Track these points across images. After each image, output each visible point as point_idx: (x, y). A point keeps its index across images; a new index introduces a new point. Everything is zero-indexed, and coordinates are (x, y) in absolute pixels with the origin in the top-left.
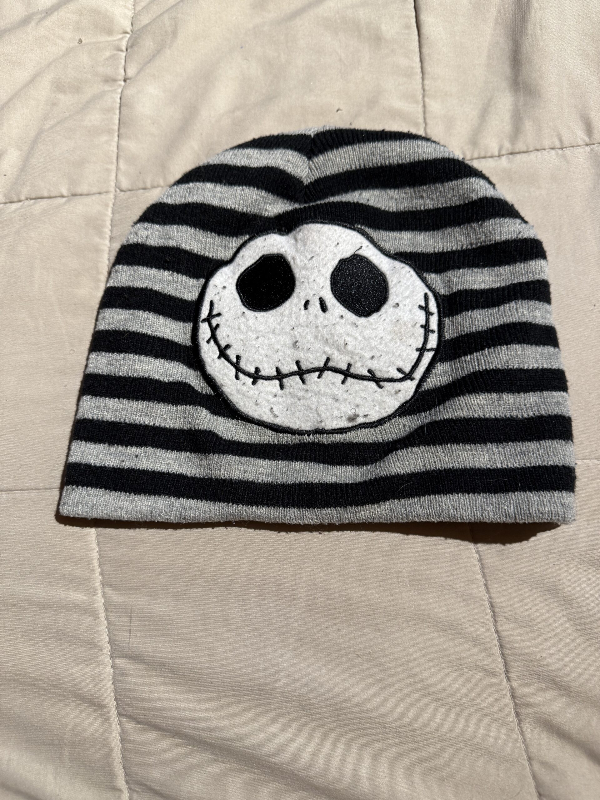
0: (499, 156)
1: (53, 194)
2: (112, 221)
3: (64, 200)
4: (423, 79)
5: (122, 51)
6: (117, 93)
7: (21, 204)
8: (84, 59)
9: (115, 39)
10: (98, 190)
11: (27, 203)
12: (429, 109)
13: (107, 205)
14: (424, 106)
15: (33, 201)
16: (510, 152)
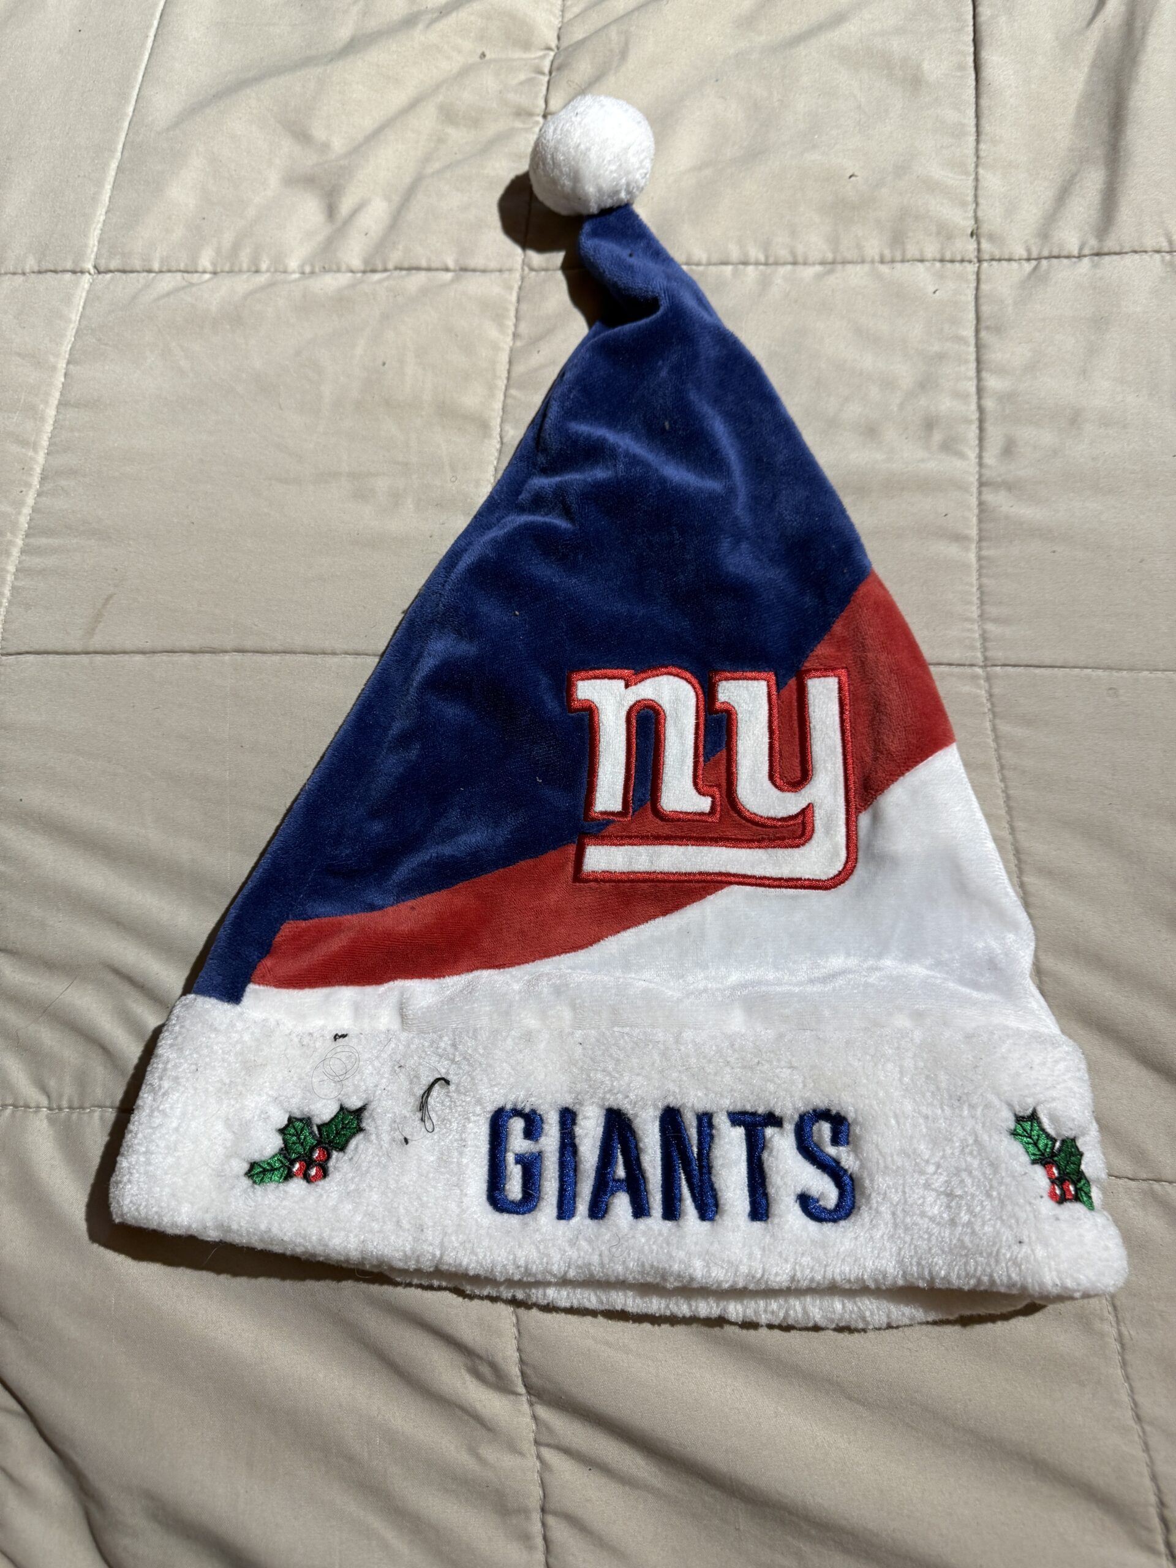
0: (1080, 257)
1: (434, 265)
2: (517, 311)
3: (449, 276)
4: (978, 141)
5: (543, 74)
6: (533, 133)
7: (385, 275)
8: (488, 81)
9: (533, 56)
10: (498, 267)
11: (396, 273)
12: (983, 183)
13: (510, 288)
14: (977, 180)
15: (404, 273)
16: (1095, 251)
